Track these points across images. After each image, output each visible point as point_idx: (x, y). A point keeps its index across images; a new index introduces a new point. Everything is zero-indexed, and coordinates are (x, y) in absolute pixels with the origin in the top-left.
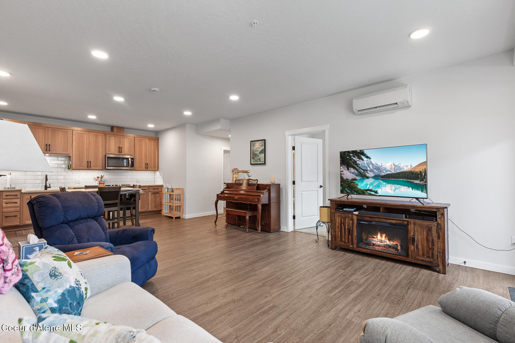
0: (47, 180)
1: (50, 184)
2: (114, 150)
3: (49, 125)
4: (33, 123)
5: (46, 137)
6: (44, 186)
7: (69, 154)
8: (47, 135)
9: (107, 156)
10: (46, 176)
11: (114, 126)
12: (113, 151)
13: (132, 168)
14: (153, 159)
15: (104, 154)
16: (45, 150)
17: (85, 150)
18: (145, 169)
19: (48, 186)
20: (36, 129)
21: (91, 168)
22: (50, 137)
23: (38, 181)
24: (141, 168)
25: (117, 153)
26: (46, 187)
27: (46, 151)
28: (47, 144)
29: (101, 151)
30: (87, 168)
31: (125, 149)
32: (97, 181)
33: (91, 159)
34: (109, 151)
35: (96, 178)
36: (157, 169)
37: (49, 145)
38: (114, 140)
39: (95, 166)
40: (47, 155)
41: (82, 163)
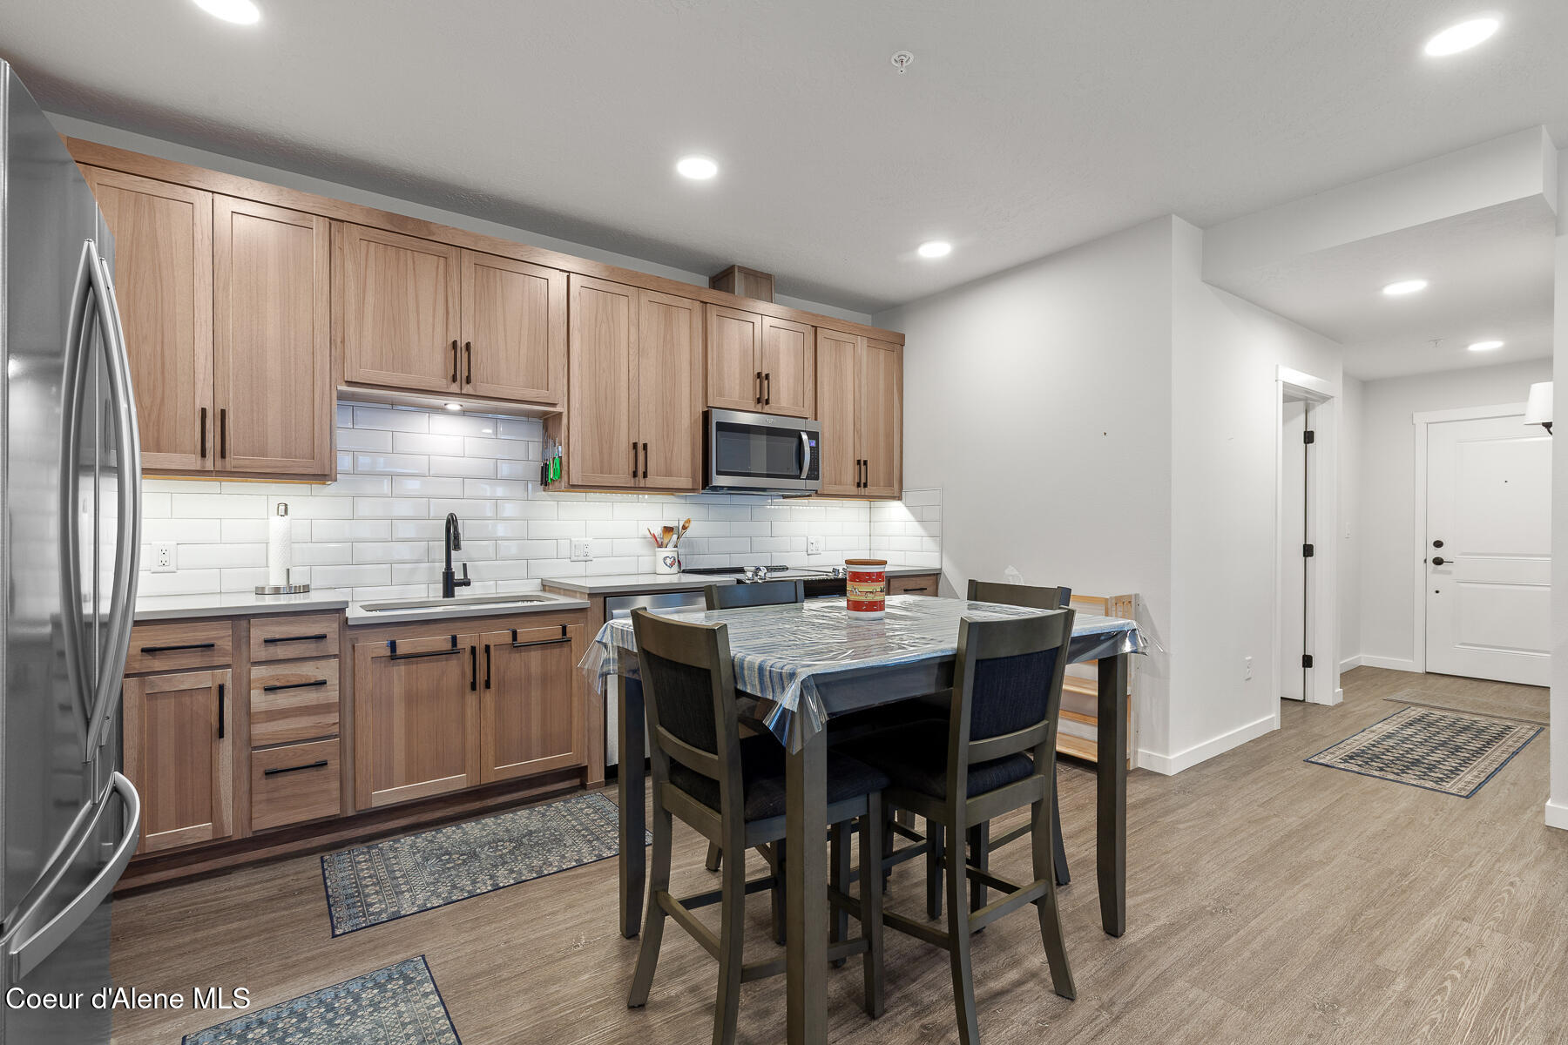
0: (453, 539)
1: (465, 565)
2: (737, 388)
3: (465, 233)
4: (391, 217)
5: (450, 305)
6: (440, 578)
7: (554, 405)
8: (457, 289)
9: (717, 417)
10: (452, 522)
11: (733, 267)
12: (738, 393)
13: (812, 484)
14: (882, 438)
15: (700, 409)
16: (446, 378)
17: (624, 384)
18: (854, 490)
19: (458, 576)
20: (402, 251)
21: (652, 480)
22: (468, 302)
23: (403, 551)
24: (840, 484)
25: (751, 405)
26: (450, 584)
27: (454, 379)
28: (455, 343)
29: (685, 390)
30: (631, 483)
31: (783, 387)
32: (661, 546)
33: (648, 435)
34: (721, 394)
35: (658, 531)
36: (895, 487)
37: (464, 349)
38: (737, 336)
39: (669, 474)
40: (454, 405)
41: (610, 454)
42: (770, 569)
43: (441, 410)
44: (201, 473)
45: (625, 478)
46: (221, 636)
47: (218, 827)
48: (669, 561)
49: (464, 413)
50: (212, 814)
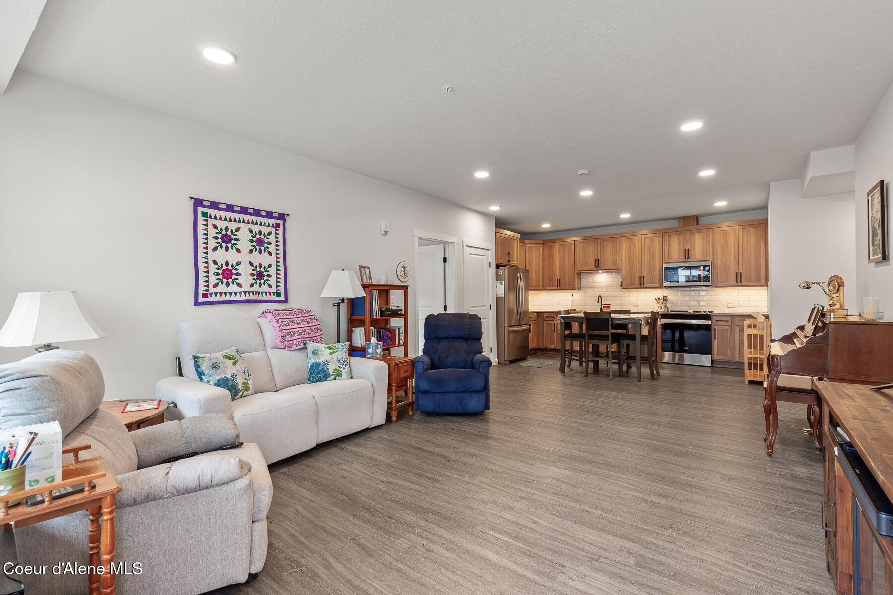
2: (677, 255)
5: (595, 251)
7: (619, 269)
8: (597, 248)
9: (665, 266)
12: (676, 257)
13: (707, 283)
14: (753, 265)
15: (661, 264)
16: (595, 267)
17: (637, 261)
18: (735, 283)
21: (646, 285)
22: (599, 250)
24: (729, 282)
25: (682, 260)
27: (598, 267)
28: (596, 260)
29: (657, 259)
30: (640, 286)
31: (696, 252)
33: (645, 273)
34: (670, 258)
36: (763, 282)
37: (598, 260)
38: (676, 239)
39: (652, 283)
40: (600, 272)
41: (634, 278)
42: (710, 312)
43: (598, 273)
44: (557, 290)
45: (638, 285)
46: (554, 315)
47: (554, 346)
48: (660, 308)
49: (603, 272)
50: (554, 344)
